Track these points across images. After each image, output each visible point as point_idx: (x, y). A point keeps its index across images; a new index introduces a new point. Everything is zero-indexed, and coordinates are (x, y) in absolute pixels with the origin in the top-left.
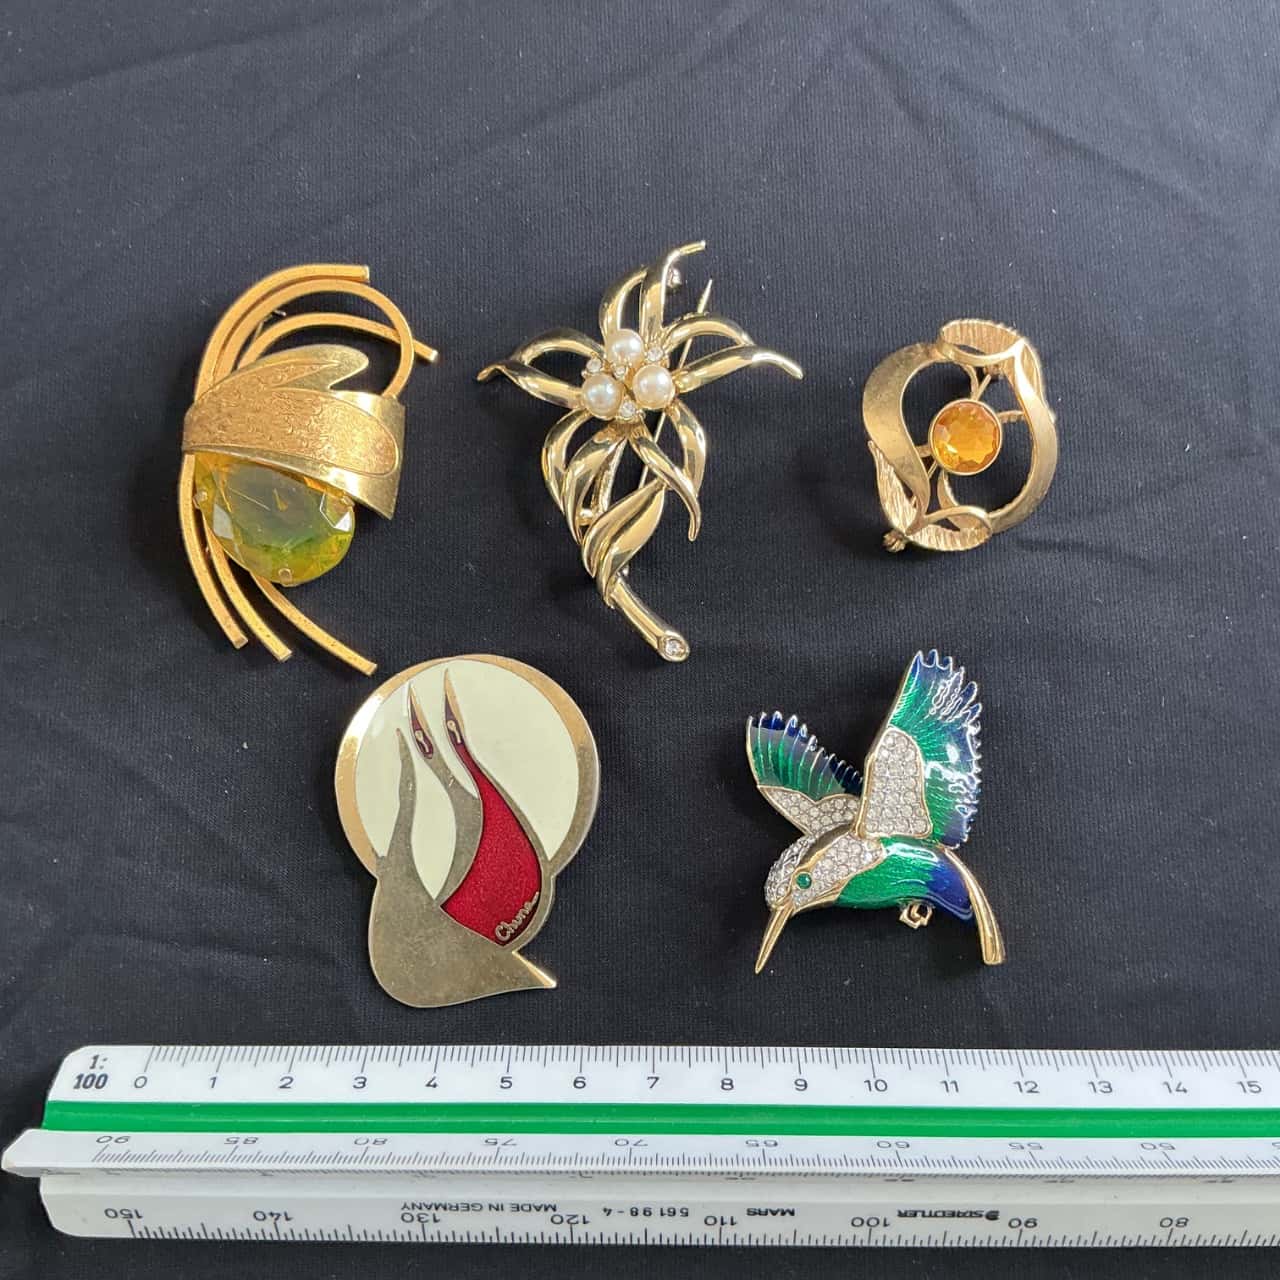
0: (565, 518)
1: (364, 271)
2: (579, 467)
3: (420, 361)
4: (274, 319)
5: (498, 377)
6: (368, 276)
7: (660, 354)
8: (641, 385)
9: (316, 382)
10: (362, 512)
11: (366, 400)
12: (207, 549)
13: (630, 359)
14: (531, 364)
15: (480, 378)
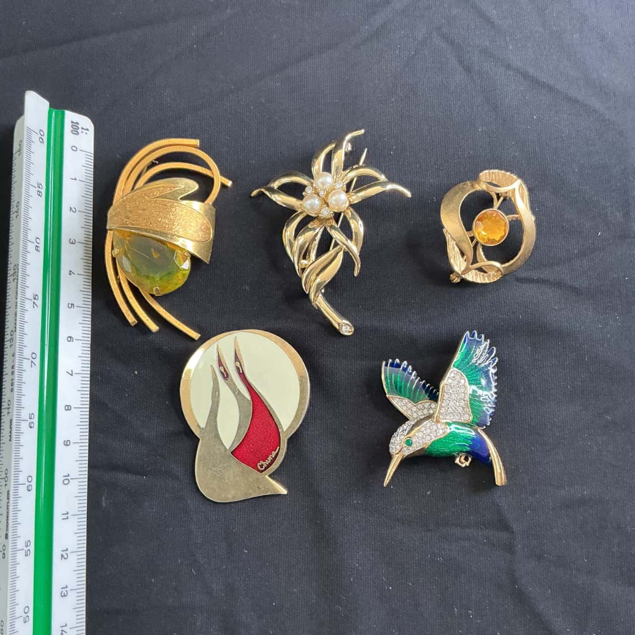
0: (293, 265)
1: (197, 142)
2: (301, 239)
3: (223, 186)
4: (152, 165)
5: (261, 194)
6: (199, 145)
7: (342, 185)
8: (332, 200)
9: (173, 196)
10: (194, 259)
11: (196, 205)
12: (118, 277)
13: (327, 187)
14: (278, 188)
15: (252, 195)
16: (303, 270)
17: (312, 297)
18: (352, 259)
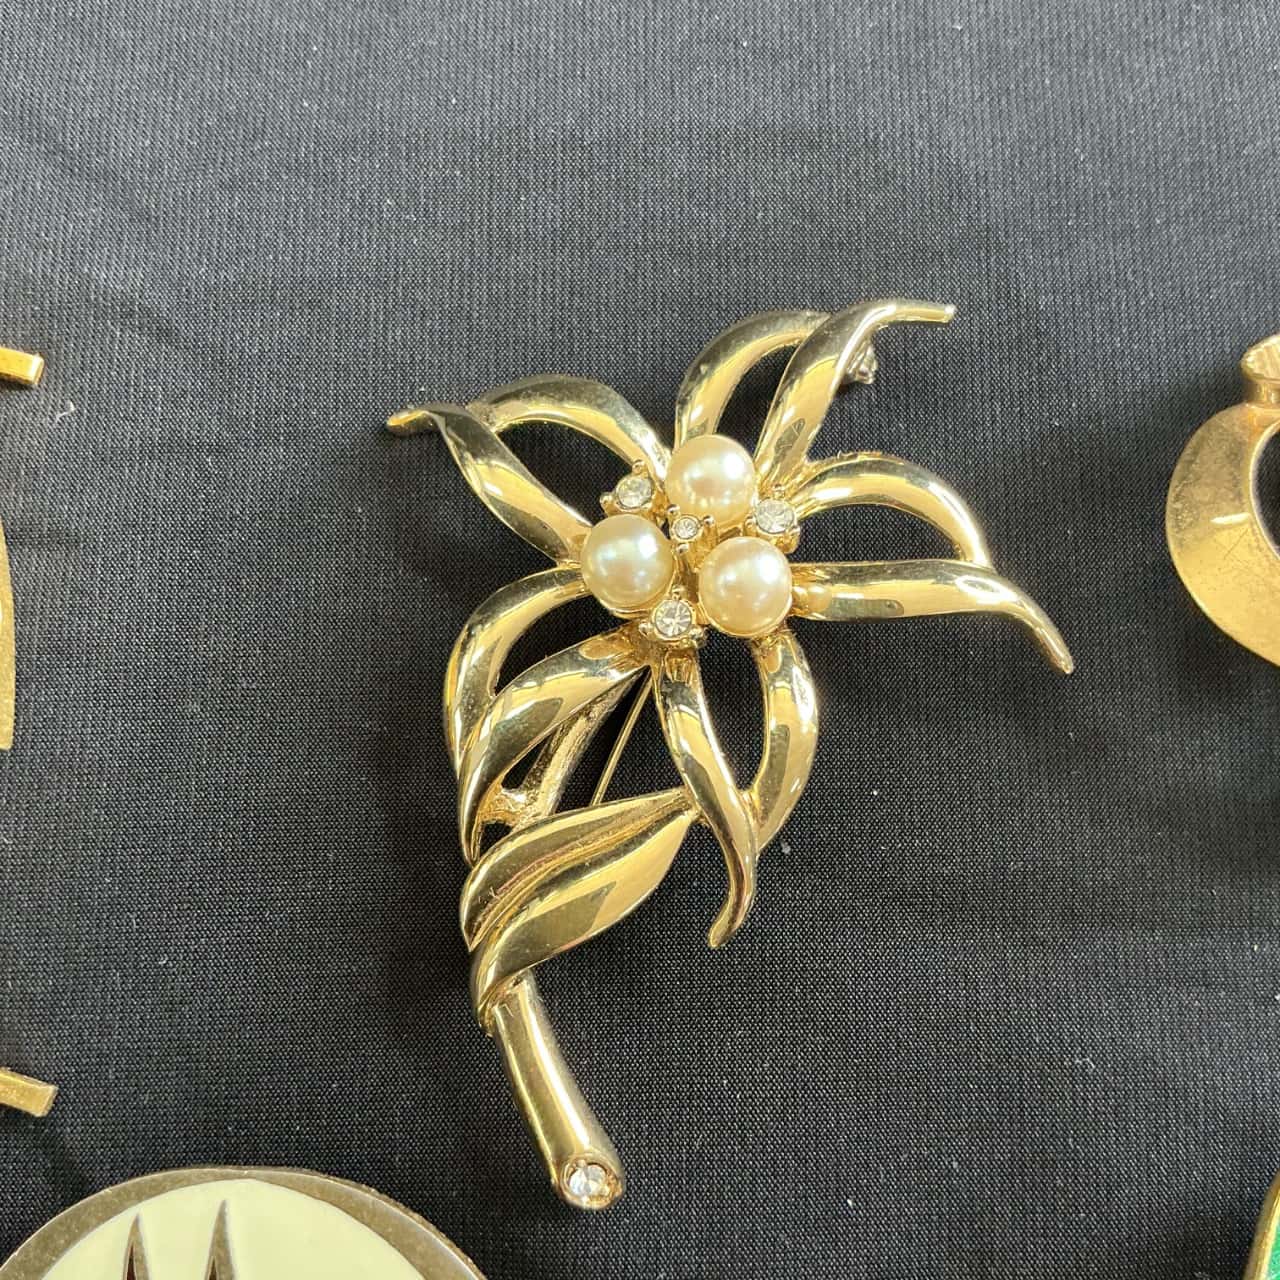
14: (503, 435)
15: (392, 422)
16: (496, 832)
17: (487, 972)
18: (724, 870)
